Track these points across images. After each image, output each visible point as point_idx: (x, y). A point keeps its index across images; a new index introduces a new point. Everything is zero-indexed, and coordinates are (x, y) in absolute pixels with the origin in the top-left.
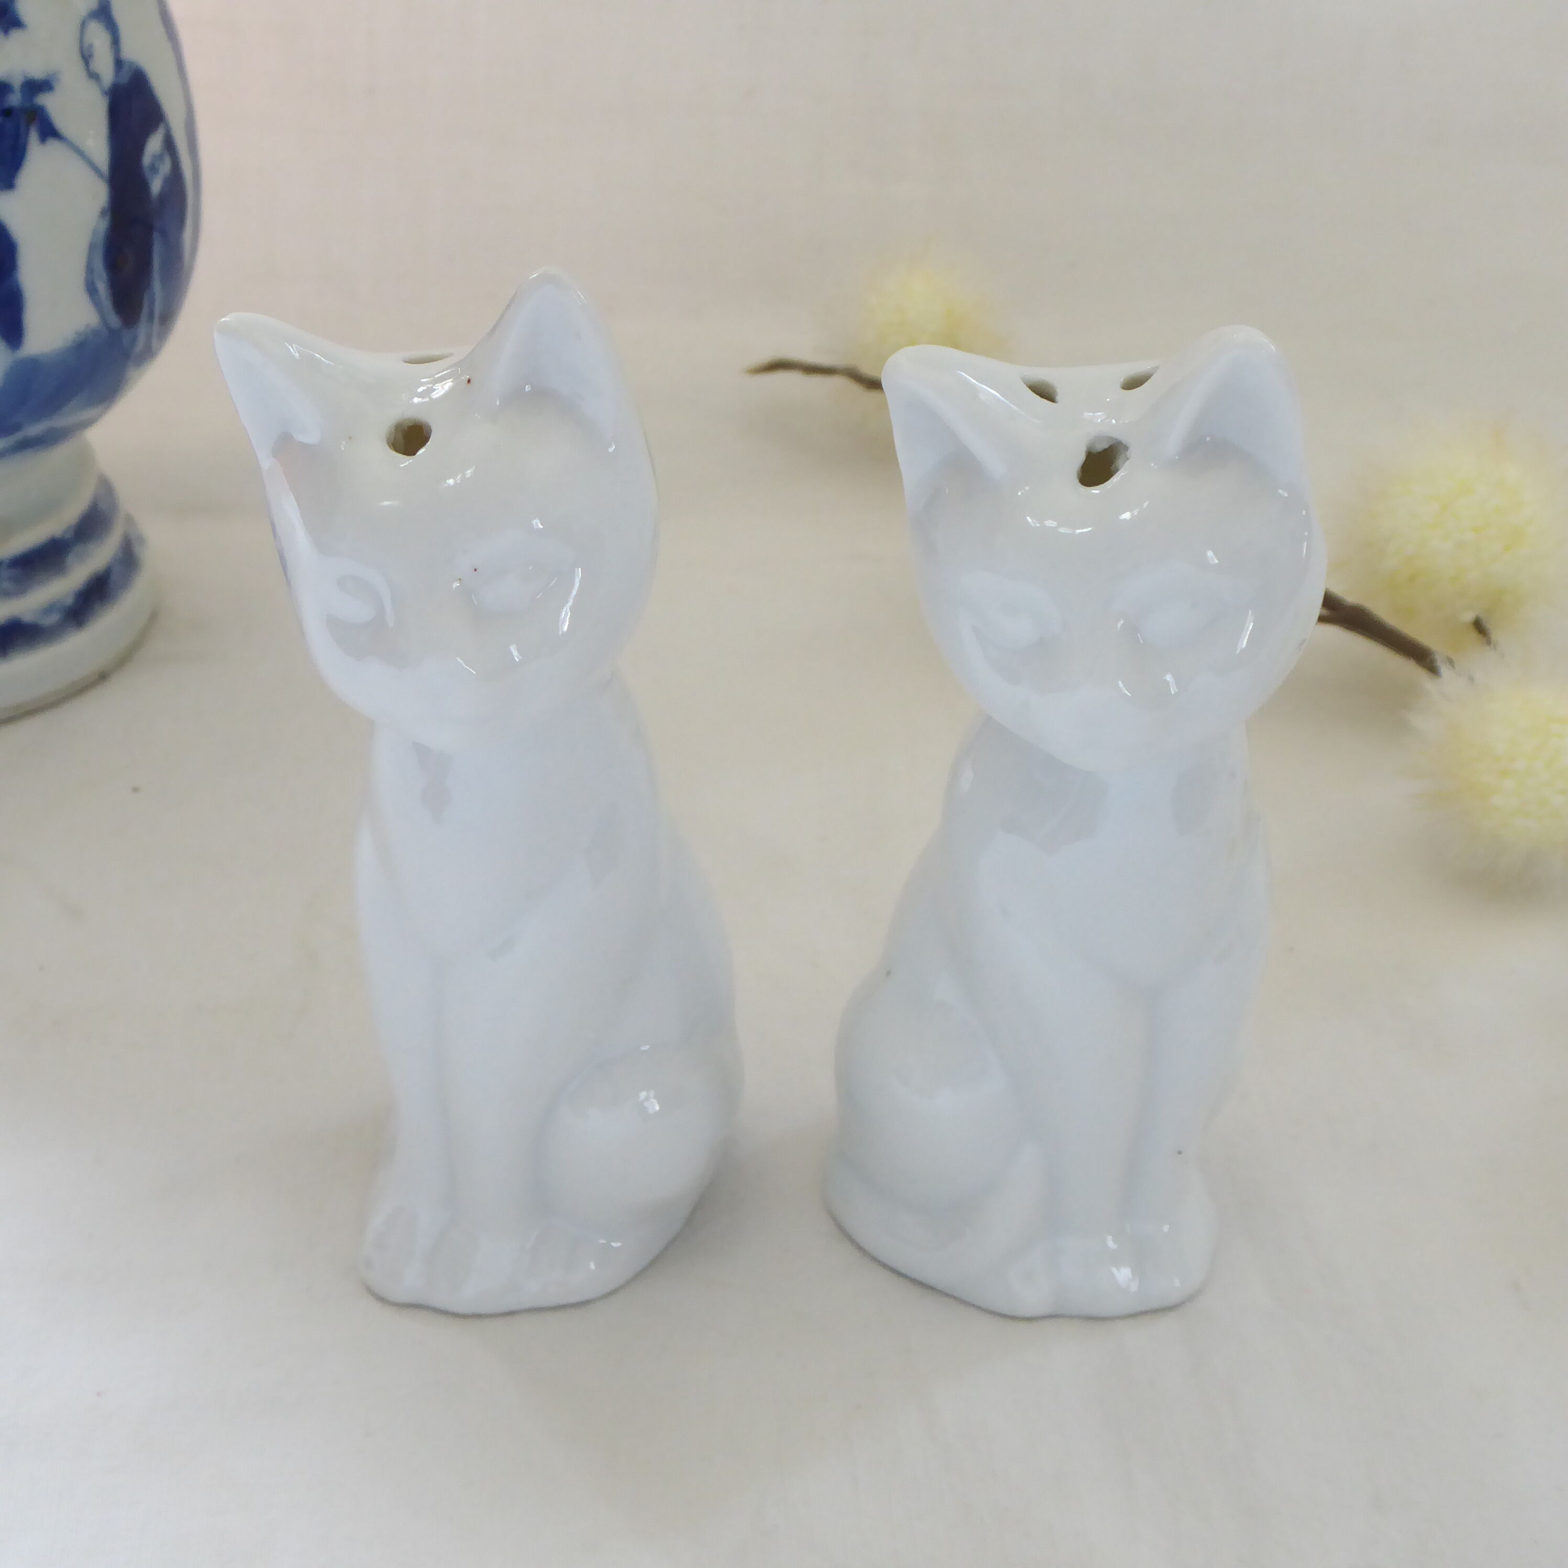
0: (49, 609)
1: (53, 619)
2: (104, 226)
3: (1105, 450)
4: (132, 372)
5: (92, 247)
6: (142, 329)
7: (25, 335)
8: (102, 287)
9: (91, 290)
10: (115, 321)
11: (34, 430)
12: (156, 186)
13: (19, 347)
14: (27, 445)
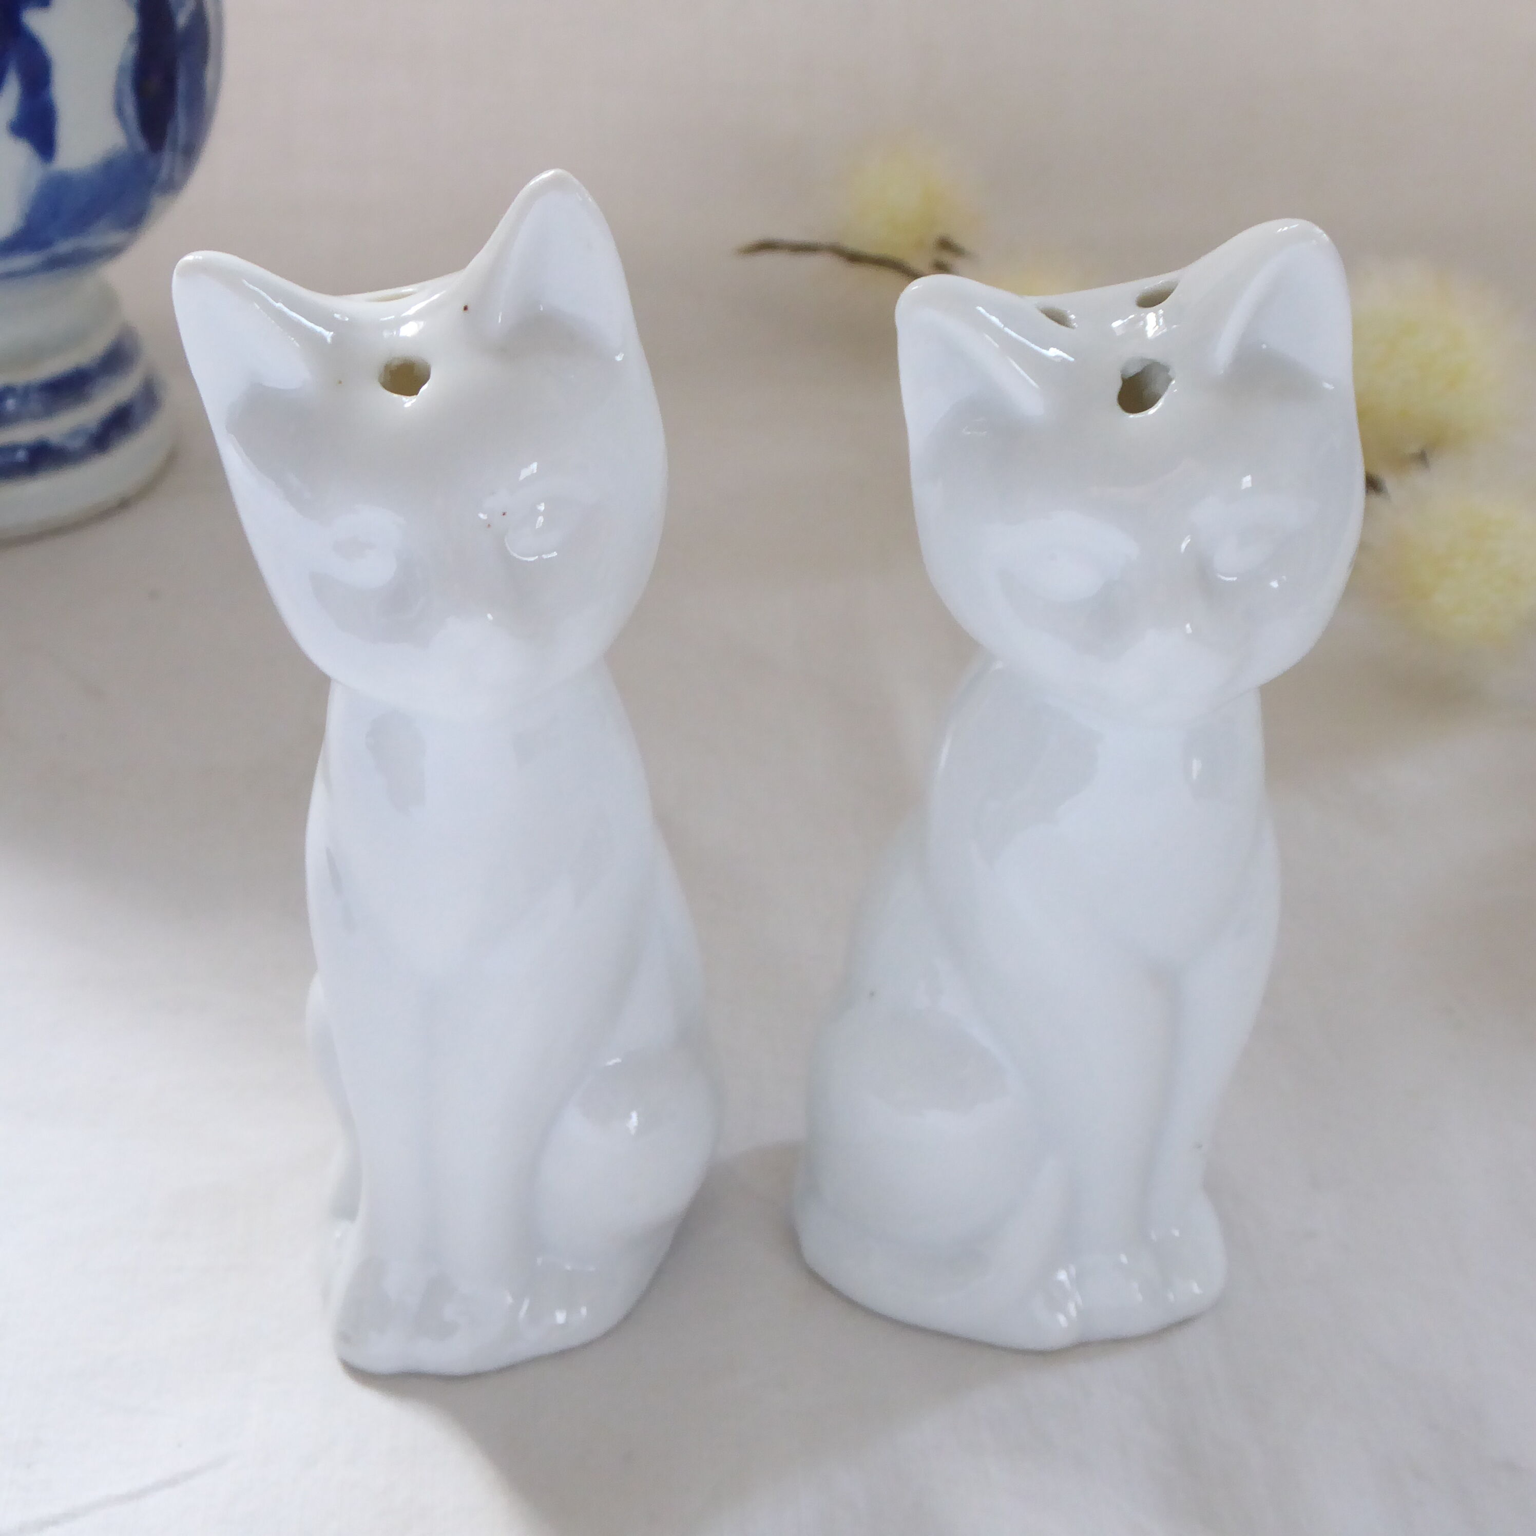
0: (75, 433)
1: (77, 444)
2: (132, 51)
3: (1137, 375)
4: (158, 202)
5: (121, 69)
6: (167, 157)
7: (56, 150)
8: (130, 110)
9: (119, 111)
10: (141, 145)
11: (64, 247)
12: (182, 19)
13: (51, 160)
14: (56, 264)
